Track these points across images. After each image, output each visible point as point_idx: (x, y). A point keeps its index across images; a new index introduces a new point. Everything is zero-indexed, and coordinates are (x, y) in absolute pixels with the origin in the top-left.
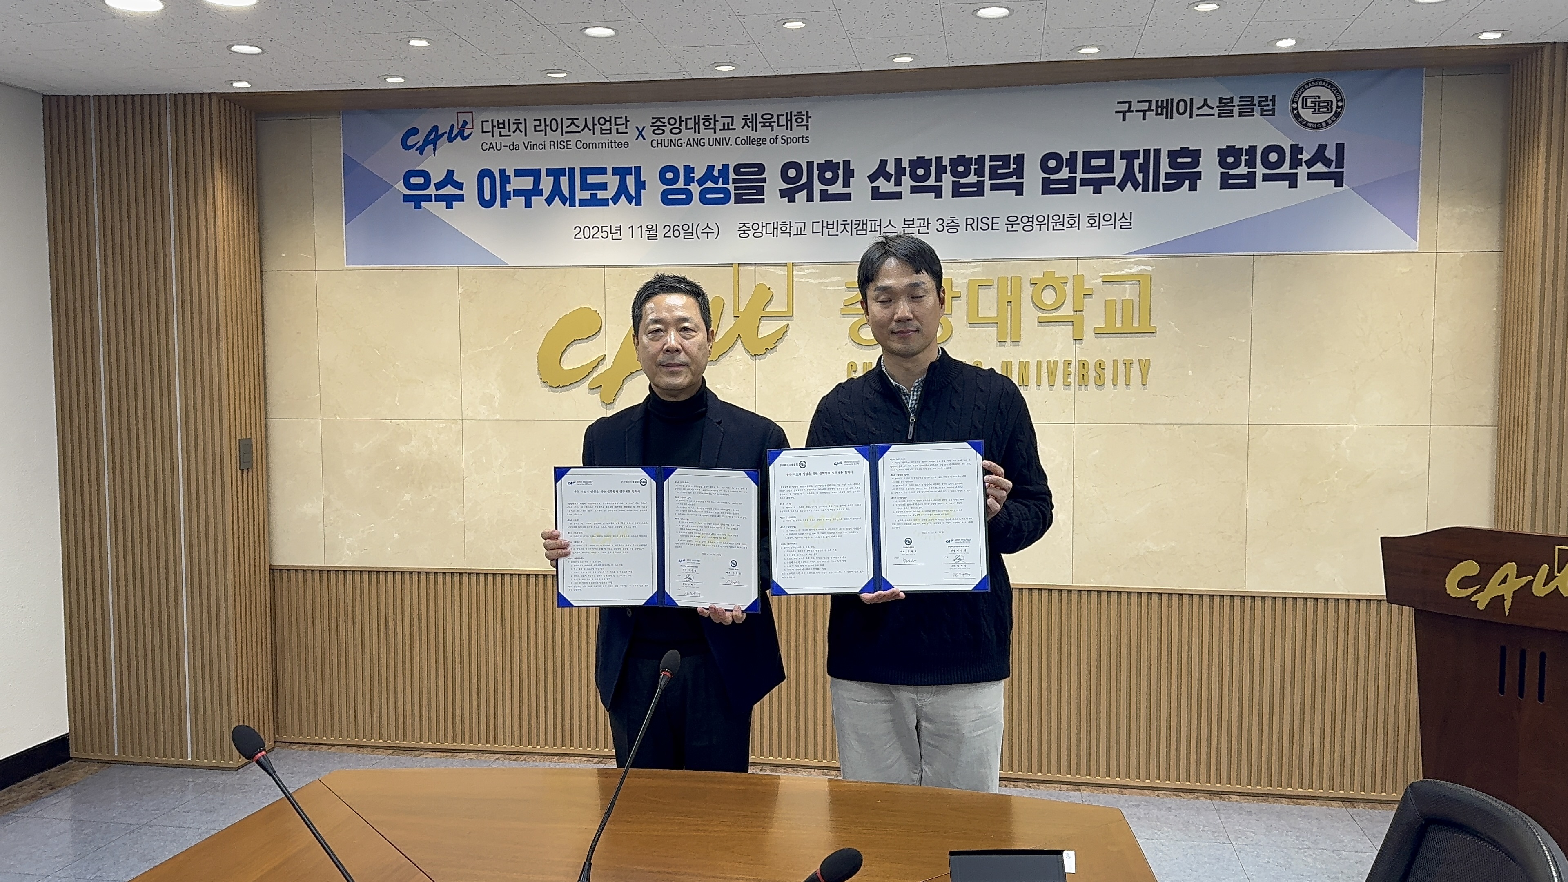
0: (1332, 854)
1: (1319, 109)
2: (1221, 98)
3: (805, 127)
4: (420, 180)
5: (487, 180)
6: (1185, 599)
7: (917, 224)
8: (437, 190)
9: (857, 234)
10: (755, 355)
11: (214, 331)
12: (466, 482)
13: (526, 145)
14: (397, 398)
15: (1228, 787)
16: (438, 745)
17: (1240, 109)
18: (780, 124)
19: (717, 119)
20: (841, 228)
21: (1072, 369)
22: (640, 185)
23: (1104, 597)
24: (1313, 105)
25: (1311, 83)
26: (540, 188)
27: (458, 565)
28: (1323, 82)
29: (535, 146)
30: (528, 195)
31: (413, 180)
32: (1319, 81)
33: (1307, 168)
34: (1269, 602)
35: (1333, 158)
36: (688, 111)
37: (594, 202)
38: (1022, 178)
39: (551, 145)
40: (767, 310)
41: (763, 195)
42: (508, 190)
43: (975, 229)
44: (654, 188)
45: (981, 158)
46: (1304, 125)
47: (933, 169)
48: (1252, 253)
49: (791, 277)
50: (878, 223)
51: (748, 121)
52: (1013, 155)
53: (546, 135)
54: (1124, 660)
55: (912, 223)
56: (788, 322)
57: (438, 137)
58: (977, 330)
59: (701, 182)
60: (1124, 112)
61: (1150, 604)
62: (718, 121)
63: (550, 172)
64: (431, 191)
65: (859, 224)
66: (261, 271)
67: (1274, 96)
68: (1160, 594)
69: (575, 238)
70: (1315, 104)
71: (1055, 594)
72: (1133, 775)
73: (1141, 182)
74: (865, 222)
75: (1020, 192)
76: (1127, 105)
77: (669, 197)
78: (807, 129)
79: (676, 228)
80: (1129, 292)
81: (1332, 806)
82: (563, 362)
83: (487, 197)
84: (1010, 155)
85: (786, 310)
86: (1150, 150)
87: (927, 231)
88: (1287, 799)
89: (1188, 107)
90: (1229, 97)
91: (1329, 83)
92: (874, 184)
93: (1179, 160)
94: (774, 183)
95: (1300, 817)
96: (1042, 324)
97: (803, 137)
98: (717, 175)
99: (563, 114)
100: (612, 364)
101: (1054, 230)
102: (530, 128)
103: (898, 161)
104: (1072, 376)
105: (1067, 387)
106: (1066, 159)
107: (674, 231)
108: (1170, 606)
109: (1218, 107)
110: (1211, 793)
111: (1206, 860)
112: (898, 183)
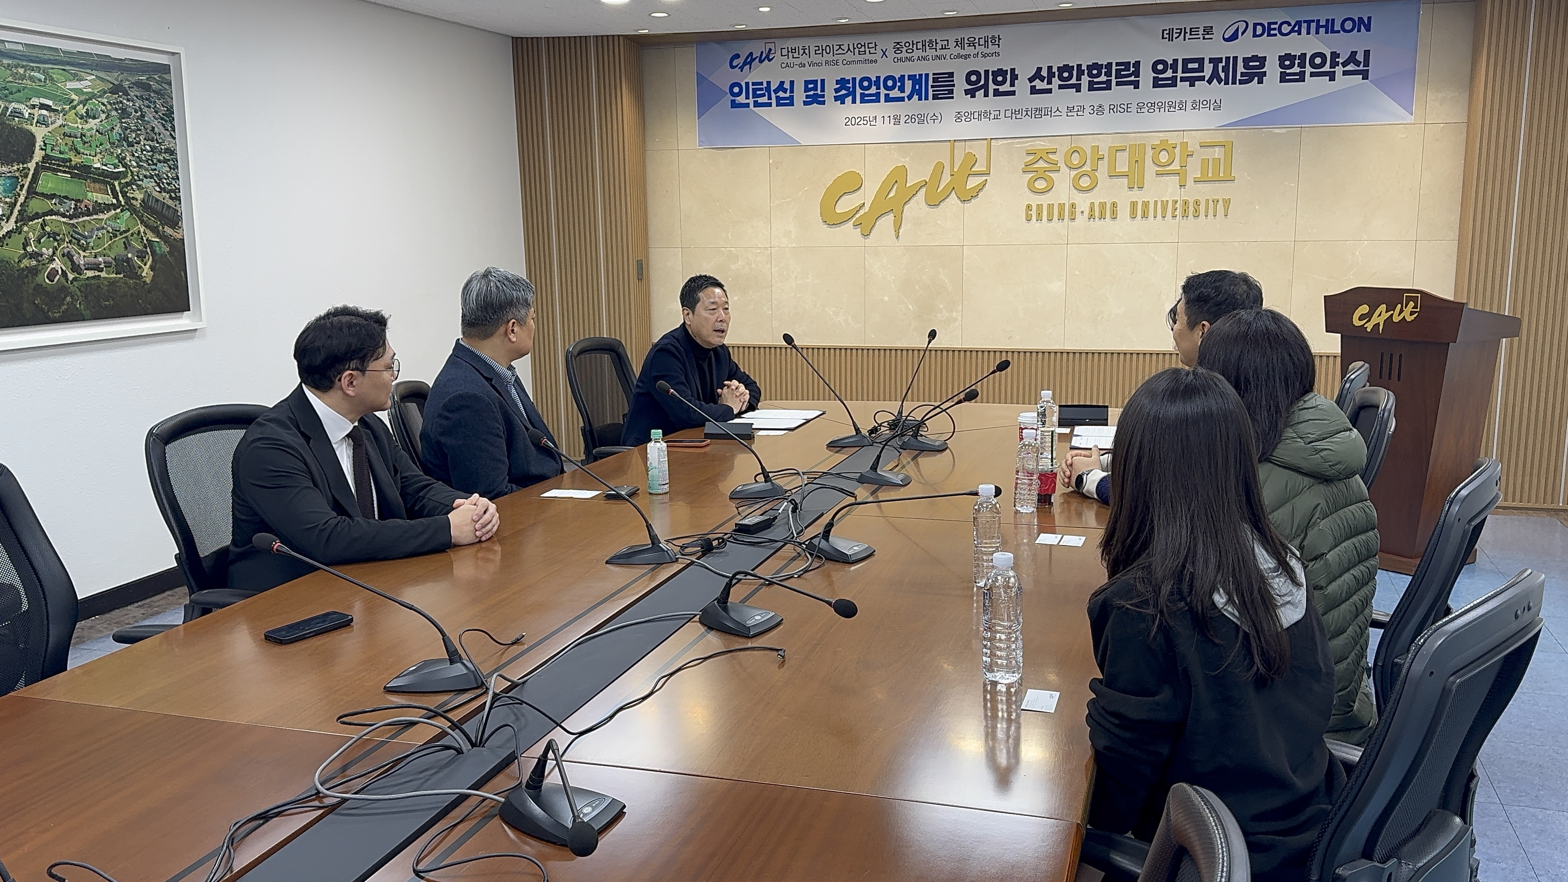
10: (964, 200)
12: (774, 288)
14: (730, 233)
21: (1178, 205)
40: (973, 170)
48: (1300, 126)
49: (989, 148)
56: (986, 178)
58: (1114, 180)
66: (644, 151)
80: (1218, 153)
82: (836, 208)
85: (986, 170)
96: (1159, 175)
100: (869, 208)
104: (1178, 210)
105: (1174, 217)
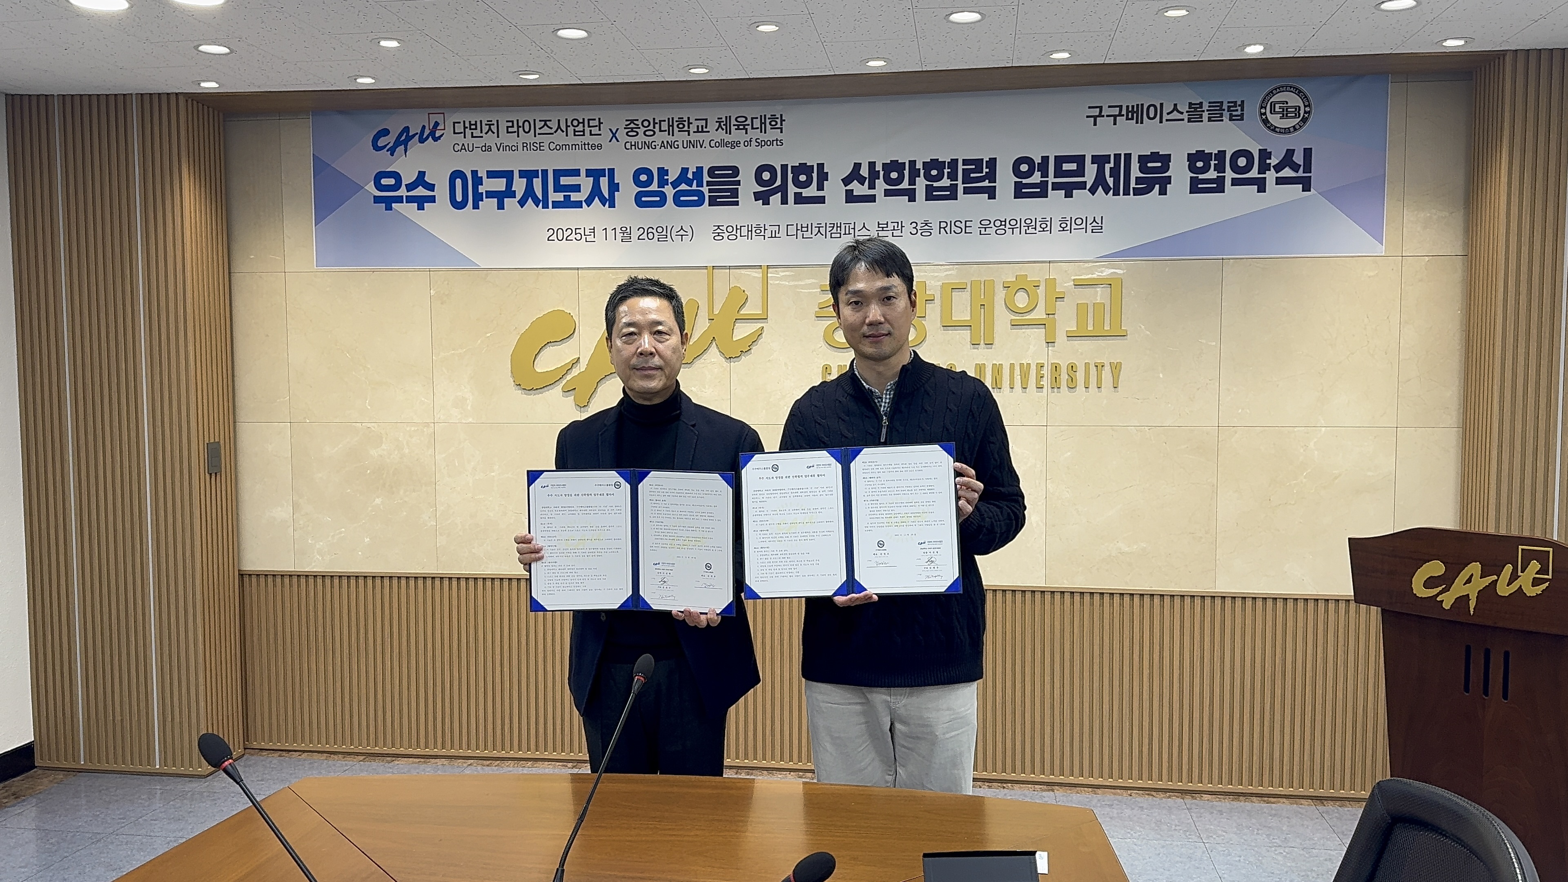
0: (1302, 852)
1: (1287, 114)
2: (1190, 104)
3: (779, 130)
4: (392, 181)
5: (458, 182)
6: (1157, 600)
7: (891, 227)
8: (408, 192)
9: (831, 237)
10: (730, 358)
11: (182, 334)
12: (439, 485)
13: (499, 147)
14: (367, 401)
15: (1200, 786)
16: (410, 751)
17: (1209, 114)
18: (754, 127)
19: (691, 121)
20: (815, 230)
21: (1045, 371)
22: (614, 187)
23: (1077, 597)
24: (1281, 110)
25: (1279, 88)
26: (513, 189)
27: (431, 569)
28: (1291, 87)
29: (508, 147)
30: (500, 197)
31: (384, 181)
32: (1287, 87)
33: (1274, 172)
34: (1239, 602)
35: (1301, 162)
36: (663, 113)
37: (567, 203)
38: (995, 182)
39: (523, 147)
40: (741, 313)
41: (738, 198)
42: (480, 191)
43: (949, 232)
44: (628, 190)
45: (954, 163)
46: (1272, 130)
47: (906, 172)
48: (1221, 257)
49: (766, 280)
50: (852, 226)
51: (722, 124)
52: (986, 159)
53: (518, 136)
54: (1097, 660)
55: (886, 226)
56: (762, 325)
57: (410, 138)
58: (951, 333)
59: (675, 184)
60: (1095, 117)
61: (1122, 605)
62: (692, 123)
63: (522, 174)
64: (403, 192)
65: (833, 227)
66: (230, 273)
67: (1243, 102)
68: (1132, 595)
69: (548, 240)
70: (1283, 109)
71: (1028, 595)
72: (1106, 775)
73: (1112, 186)
74: (839, 225)
75: (992, 196)
76: (1098, 109)
77: (643, 199)
78: (781, 132)
79: (650, 230)
80: (1100, 295)
81: (1301, 804)
82: (537, 364)
83: (459, 198)
84: (983, 159)
85: (761, 312)
86: (1120, 154)
87: (901, 235)
88: (1258, 798)
89: (1158, 112)
90: (1198, 102)
91: (1297, 89)
92: (848, 188)
93: (1149, 165)
94: (748, 186)
95: (1271, 816)
96: (1015, 327)
97: (777, 140)
98: (691, 178)
99: (536, 115)
100: (586, 366)
101: (1026, 233)
102: (502, 129)
103: (872, 165)
104: (1045, 379)
105: (1039, 389)
106: (1038, 163)
107: (648, 234)
108: (1142, 606)
109: (1187, 112)
110: (1183, 792)
111: (1178, 859)
112: (872, 186)
